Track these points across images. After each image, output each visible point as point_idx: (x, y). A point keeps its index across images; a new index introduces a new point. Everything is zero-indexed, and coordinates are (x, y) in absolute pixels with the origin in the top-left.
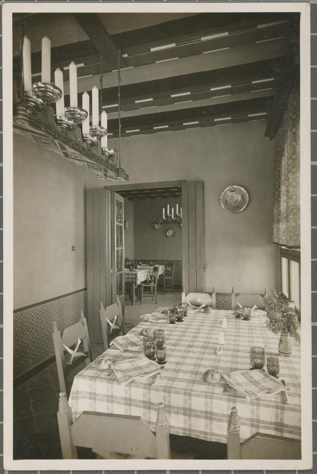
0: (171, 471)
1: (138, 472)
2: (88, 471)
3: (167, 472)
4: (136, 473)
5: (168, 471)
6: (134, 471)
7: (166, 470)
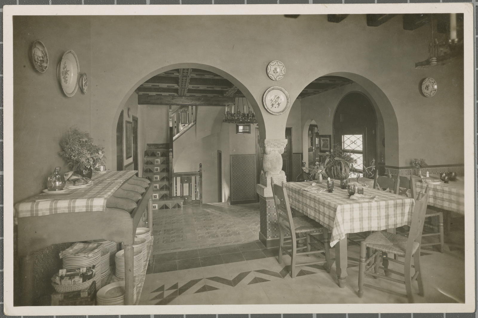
0: (2, 176)
1: (1, 143)
2: (2, 92)
3: (1, 172)
4: (1, 141)
5: (3, 173)
6: (3, 139)
7: (3, 171)
